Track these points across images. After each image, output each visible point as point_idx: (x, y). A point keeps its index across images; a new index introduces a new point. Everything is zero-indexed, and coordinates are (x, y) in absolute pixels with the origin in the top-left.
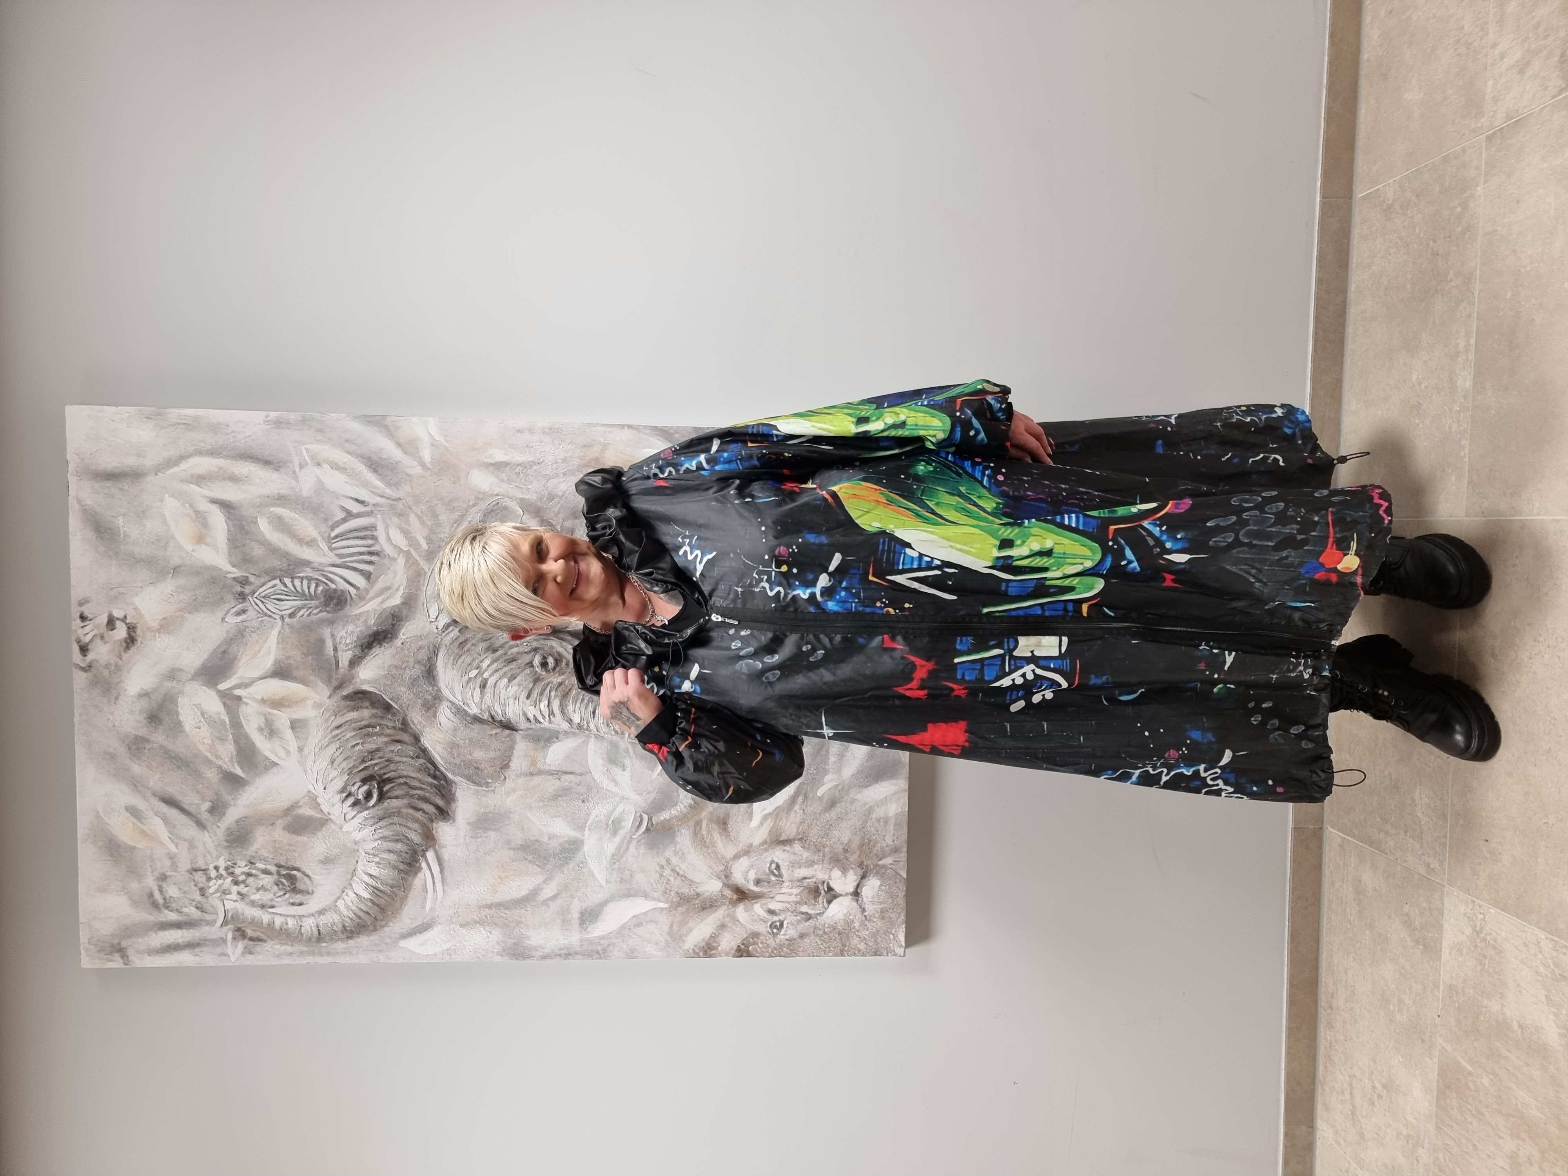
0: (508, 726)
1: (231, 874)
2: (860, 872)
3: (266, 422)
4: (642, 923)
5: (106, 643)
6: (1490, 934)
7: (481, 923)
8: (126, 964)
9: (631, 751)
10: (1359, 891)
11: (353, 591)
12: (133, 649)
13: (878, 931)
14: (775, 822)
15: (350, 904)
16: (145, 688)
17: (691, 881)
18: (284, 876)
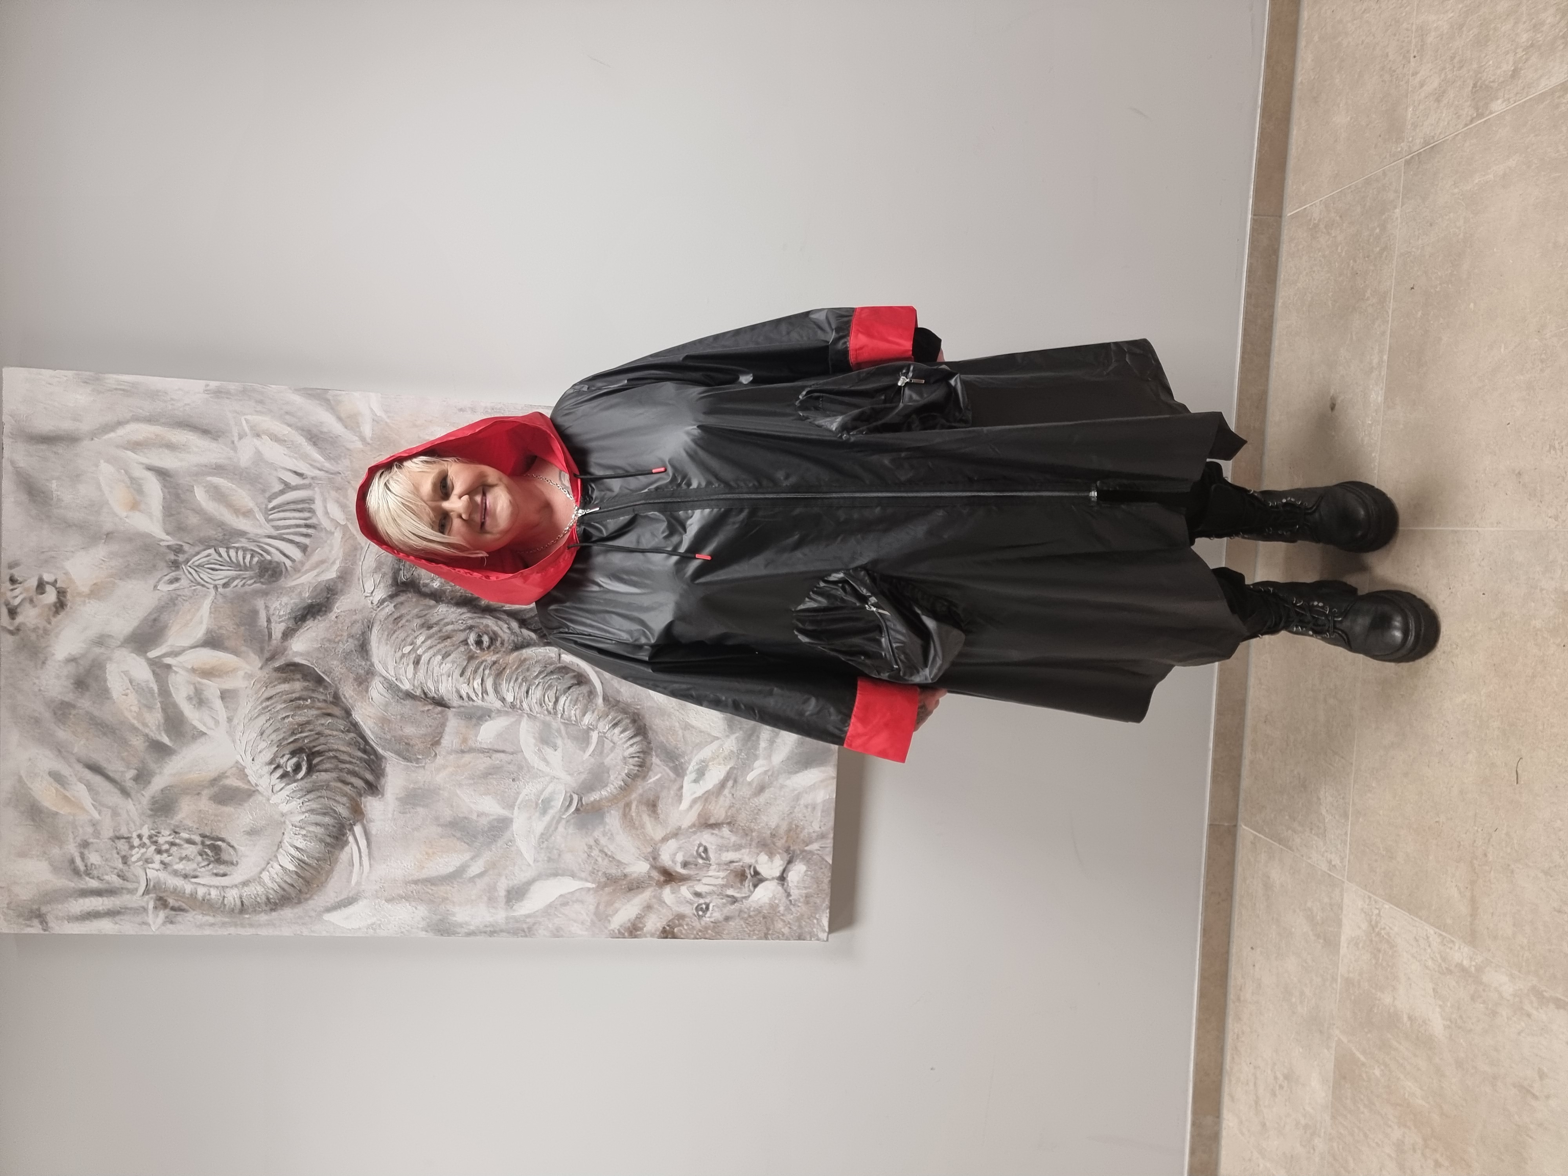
0: (440, 703)
1: (155, 843)
2: (786, 857)
3: (206, 391)
4: (568, 902)
5: (35, 606)
6: (1384, 929)
7: (406, 898)
8: (45, 930)
9: (563, 732)
10: (1268, 886)
11: (288, 563)
12: (62, 614)
13: (802, 915)
14: (705, 805)
15: (275, 876)
16: (73, 653)
17: (619, 861)
18: (209, 846)
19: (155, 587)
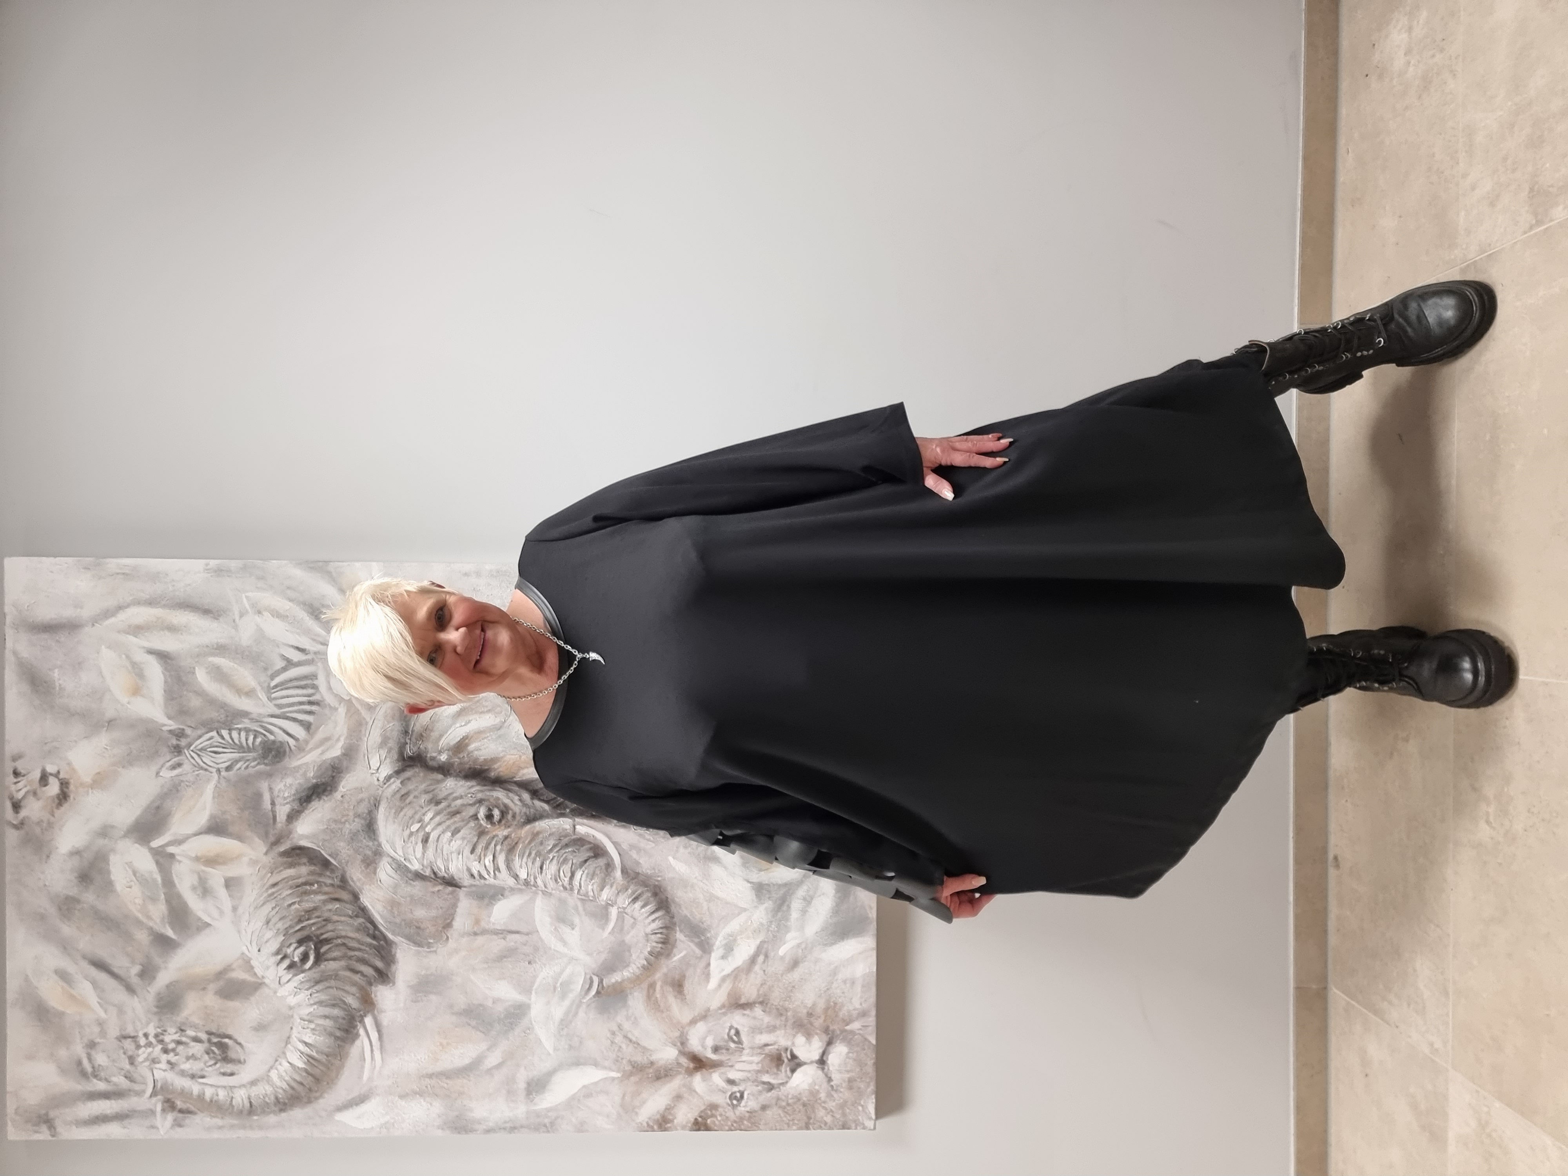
0: (451, 883)
1: (161, 1042)
2: (826, 1038)
3: (207, 570)
4: (592, 1094)
5: (38, 799)
7: (420, 1094)
8: (53, 1136)
9: (580, 908)
10: (1365, 1062)
11: (292, 742)
12: (66, 806)
13: (846, 1102)
14: (734, 983)
15: (284, 1074)
16: (77, 846)
17: (644, 1048)
18: (215, 1044)
19: (158, 774)
